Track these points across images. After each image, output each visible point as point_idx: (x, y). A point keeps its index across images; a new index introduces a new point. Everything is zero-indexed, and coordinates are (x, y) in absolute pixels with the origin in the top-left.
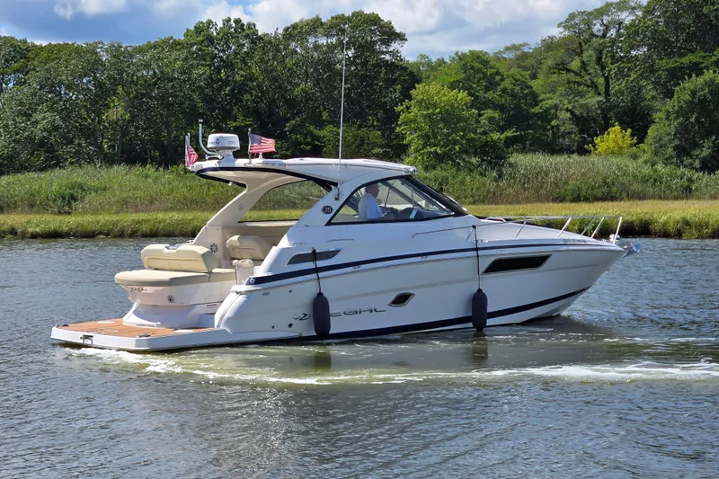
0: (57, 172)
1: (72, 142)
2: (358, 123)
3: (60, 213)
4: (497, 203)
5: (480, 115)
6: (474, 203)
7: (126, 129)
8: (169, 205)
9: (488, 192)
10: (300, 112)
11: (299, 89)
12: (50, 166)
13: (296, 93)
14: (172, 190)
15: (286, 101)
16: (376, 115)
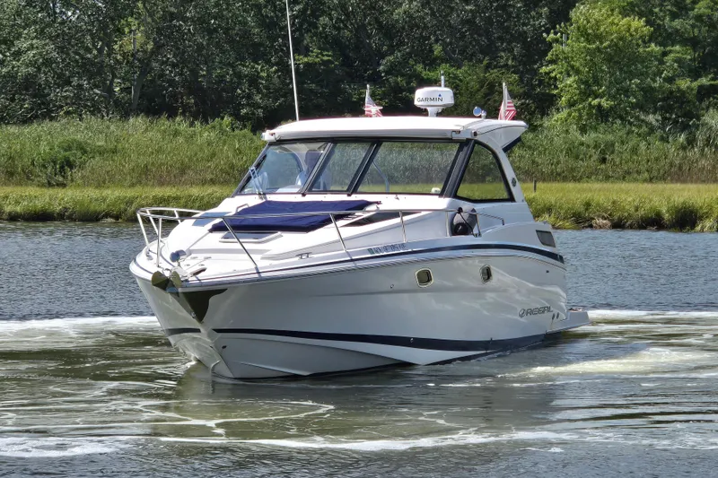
0: (47, 125)
1: (68, 83)
2: (485, 62)
3: (50, 185)
4: (684, 182)
5: (665, 54)
6: (651, 180)
7: (148, 65)
8: (209, 177)
9: (671, 165)
10: (401, 43)
11: (400, 10)
12: (36, 117)
13: (395, 17)
14: (213, 155)
15: (380, 26)
16: (511, 51)
